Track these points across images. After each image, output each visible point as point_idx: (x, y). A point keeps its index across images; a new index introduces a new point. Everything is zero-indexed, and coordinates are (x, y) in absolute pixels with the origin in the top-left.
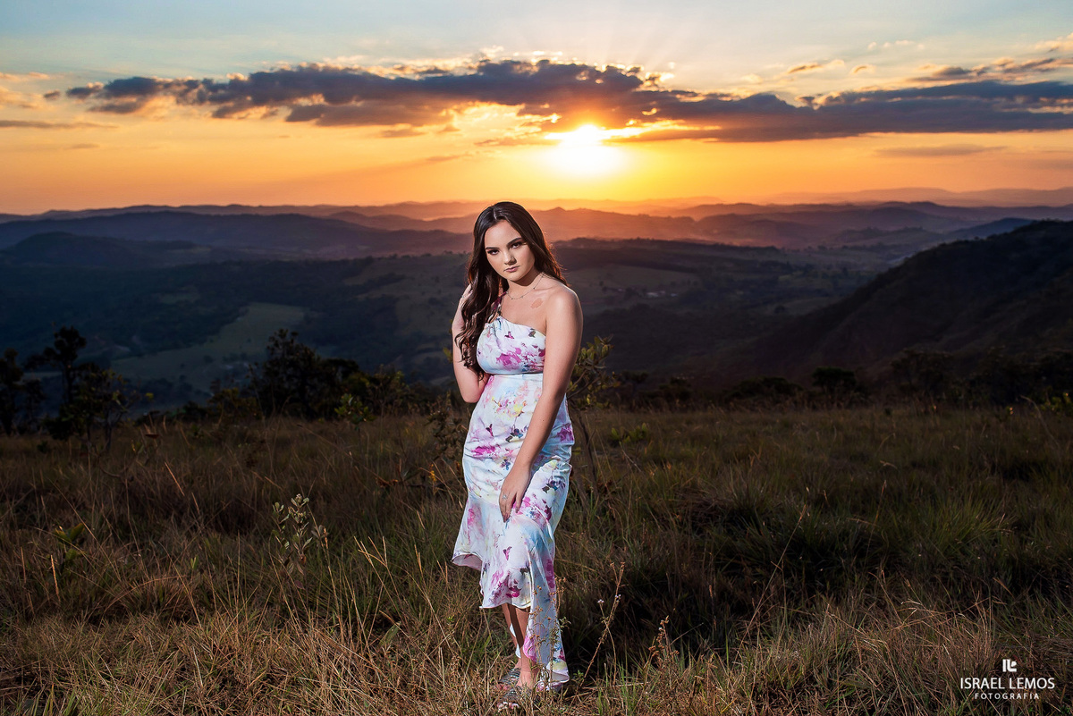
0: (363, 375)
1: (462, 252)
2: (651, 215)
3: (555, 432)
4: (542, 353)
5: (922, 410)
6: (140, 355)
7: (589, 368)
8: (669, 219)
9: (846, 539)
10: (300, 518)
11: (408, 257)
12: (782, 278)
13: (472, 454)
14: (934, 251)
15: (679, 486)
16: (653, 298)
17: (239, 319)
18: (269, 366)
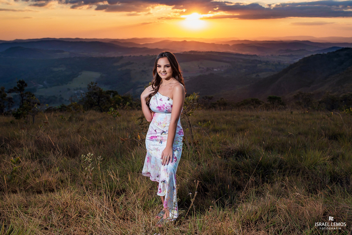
0: (119, 96)
1: (153, 55)
2: (215, 43)
3: (177, 132)
4: (172, 106)
5: (303, 112)
6: (46, 88)
7: (191, 104)
8: (221, 45)
9: (276, 163)
10: (90, 161)
11: (135, 56)
12: (258, 65)
13: (149, 139)
14: (309, 57)
15: (221, 141)
16: (216, 71)
17: (79, 76)
18: (88, 94)
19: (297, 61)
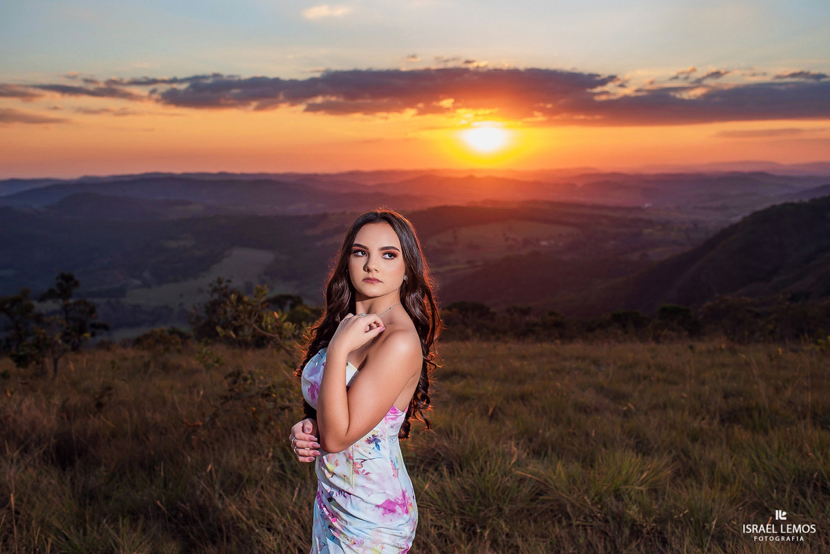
0: (306, 307)
6: (149, 287)
8: (557, 185)
14: (766, 211)
16: (544, 246)
17: (224, 259)
18: (208, 305)
19: (737, 219)
